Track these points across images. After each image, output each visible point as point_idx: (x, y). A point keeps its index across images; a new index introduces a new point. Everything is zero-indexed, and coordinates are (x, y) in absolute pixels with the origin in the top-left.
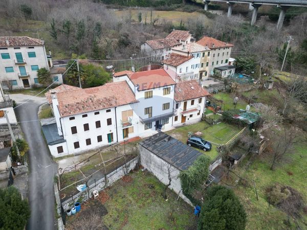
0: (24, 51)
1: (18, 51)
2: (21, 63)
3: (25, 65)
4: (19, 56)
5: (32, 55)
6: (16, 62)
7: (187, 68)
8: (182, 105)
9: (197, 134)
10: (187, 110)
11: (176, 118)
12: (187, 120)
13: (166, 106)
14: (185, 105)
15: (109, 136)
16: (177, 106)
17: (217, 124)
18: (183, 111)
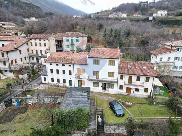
0: (74, 38)
1: (72, 38)
2: (72, 44)
3: (74, 45)
4: (72, 40)
5: (77, 41)
6: (71, 43)
7: (169, 58)
8: (126, 78)
9: (127, 103)
10: (132, 84)
11: (121, 87)
12: (132, 92)
13: (111, 74)
14: (130, 78)
15: (71, 82)
16: (122, 78)
17: (160, 105)
18: (127, 83)
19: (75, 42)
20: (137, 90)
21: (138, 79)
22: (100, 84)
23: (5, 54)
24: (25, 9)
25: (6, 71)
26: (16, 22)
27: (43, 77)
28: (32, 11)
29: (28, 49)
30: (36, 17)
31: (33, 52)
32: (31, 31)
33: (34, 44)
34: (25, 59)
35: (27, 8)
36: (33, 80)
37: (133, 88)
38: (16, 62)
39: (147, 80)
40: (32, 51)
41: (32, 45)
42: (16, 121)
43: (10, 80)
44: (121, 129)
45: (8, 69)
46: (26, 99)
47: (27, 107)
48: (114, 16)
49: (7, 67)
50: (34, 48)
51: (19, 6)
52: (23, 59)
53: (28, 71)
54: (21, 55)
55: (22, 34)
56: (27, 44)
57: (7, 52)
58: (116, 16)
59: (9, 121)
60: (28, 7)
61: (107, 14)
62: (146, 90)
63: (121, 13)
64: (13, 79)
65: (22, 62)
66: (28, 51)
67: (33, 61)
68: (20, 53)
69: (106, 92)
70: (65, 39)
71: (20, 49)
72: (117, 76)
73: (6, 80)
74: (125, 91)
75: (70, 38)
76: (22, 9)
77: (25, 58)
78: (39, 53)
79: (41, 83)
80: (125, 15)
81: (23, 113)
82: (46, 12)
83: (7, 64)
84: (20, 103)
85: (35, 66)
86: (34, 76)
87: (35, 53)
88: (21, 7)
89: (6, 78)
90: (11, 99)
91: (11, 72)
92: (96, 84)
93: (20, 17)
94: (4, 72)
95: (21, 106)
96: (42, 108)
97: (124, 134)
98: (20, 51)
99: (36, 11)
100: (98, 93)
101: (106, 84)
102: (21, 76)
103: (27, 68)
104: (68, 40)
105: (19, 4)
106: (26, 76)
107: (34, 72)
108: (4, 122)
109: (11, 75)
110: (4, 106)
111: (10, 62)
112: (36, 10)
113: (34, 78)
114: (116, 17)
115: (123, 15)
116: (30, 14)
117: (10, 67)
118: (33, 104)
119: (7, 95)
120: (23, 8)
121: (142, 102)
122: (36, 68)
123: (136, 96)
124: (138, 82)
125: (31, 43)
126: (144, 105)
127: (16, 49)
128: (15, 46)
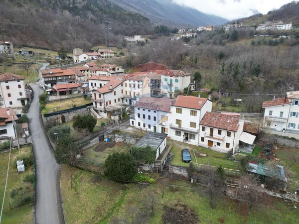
0: (173, 78)
3: (172, 86)
4: (171, 80)
5: (177, 81)
6: (169, 83)
7: (282, 113)
8: (208, 130)
9: (201, 154)
10: (213, 137)
11: (203, 139)
12: (213, 146)
13: (193, 125)
14: (212, 131)
15: (155, 128)
16: (203, 129)
17: (235, 161)
18: (209, 135)
19: (174, 83)
20: (219, 144)
21: (220, 133)
22: (182, 134)
23: (102, 95)
24: (129, 23)
25: (101, 111)
26: (116, 45)
27: (131, 120)
28: (137, 26)
29: (122, 90)
30: (142, 35)
31: (126, 94)
32: (131, 62)
33: (128, 85)
34: (119, 101)
35: (131, 21)
36: (123, 122)
37: (215, 141)
38: (110, 103)
39: (229, 134)
40: (126, 92)
41: (126, 86)
42: (106, 152)
43: (104, 120)
44: (182, 171)
45: (103, 110)
46: (115, 137)
47: (115, 143)
48: (267, 28)
49: (102, 107)
50: (128, 89)
51: (122, 19)
52: (117, 100)
53: (120, 113)
54: (115, 96)
55: (120, 69)
56: (122, 85)
57: (104, 94)
58: (270, 28)
59: (101, 151)
60: (133, 19)
61: (255, 24)
62: (228, 145)
63: (281, 22)
64: (106, 119)
65: (116, 104)
66: (122, 93)
67: (126, 103)
68: (115, 94)
69: (188, 142)
70: (163, 77)
71: (115, 90)
72: (198, 127)
73: (101, 120)
74: (207, 144)
75: (169, 78)
76: (124, 24)
77: (119, 99)
78: (132, 95)
79: (130, 126)
80: (287, 25)
81: (111, 147)
82: (157, 26)
83: (103, 104)
84: (110, 140)
85: (127, 109)
86: (124, 119)
87: (128, 94)
88: (123, 20)
89: (101, 118)
90: (104, 136)
91: (105, 112)
92: (178, 132)
93: (122, 36)
94: (99, 112)
95: (110, 143)
96: (125, 147)
97: (185, 176)
98: (115, 92)
99: (143, 26)
100: (178, 142)
101: (188, 134)
102: (113, 118)
103: (119, 110)
104: (166, 80)
105: (122, 16)
106: (117, 118)
107: (124, 115)
108: (98, 151)
109: (105, 116)
110: (98, 140)
111: (105, 104)
112: (143, 24)
113: (124, 121)
114: (268, 30)
115: (284, 26)
116: (134, 30)
117: (105, 108)
118: (120, 142)
119: (100, 132)
120: (127, 21)
121: (217, 156)
122: (128, 111)
123: (217, 150)
124: (219, 135)
125: (126, 84)
126: (218, 158)
127: (111, 91)
128: (111, 88)
